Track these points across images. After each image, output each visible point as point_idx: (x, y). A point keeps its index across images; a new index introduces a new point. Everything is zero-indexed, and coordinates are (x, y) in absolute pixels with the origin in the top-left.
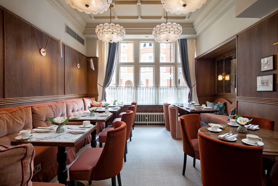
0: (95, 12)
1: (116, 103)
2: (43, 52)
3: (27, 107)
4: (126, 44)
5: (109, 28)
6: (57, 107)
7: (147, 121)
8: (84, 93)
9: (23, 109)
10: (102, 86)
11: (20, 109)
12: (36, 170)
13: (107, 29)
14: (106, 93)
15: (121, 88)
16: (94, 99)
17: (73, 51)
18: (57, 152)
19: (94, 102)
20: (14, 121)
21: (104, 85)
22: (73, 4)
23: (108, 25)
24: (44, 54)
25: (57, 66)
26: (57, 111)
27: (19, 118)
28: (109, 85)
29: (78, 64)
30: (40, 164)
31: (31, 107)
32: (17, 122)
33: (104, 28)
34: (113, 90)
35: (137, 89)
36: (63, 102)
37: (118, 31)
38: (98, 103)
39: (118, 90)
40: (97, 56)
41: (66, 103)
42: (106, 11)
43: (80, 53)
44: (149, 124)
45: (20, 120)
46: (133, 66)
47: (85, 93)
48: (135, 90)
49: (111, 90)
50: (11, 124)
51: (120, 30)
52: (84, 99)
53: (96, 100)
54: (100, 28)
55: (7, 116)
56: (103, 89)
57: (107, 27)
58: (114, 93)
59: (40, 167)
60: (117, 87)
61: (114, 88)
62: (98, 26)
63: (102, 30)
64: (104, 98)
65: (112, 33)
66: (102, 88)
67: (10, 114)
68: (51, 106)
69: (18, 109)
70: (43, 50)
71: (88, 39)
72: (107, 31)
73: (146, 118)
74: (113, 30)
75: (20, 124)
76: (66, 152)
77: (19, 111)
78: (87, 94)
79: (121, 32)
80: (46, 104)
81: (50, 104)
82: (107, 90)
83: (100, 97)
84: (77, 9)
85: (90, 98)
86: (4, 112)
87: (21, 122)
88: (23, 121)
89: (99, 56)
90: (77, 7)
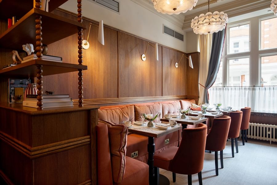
0: (185, 10)
1: (219, 107)
2: (144, 57)
3: (131, 106)
4: (238, 27)
5: (205, 19)
6: (154, 108)
7: (269, 137)
8: (183, 95)
9: (129, 107)
10: (204, 86)
11: (127, 107)
12: (135, 155)
13: (203, 21)
14: (208, 95)
15: (230, 88)
16: (195, 101)
17: (171, 50)
18: (148, 143)
19: (194, 105)
20: (123, 114)
21: (206, 85)
22: (163, 11)
23: (203, 16)
24: (144, 59)
25: (156, 68)
26: (153, 111)
27: (126, 113)
28: (212, 85)
29: (177, 64)
30: (137, 151)
31: (134, 105)
32: (124, 116)
33: (199, 21)
34: (218, 91)
35: (254, 89)
36: (159, 103)
37: (216, 19)
38: (198, 106)
39: (225, 91)
40: (199, 51)
41: (162, 104)
42: (195, 6)
43: (178, 51)
44: (272, 142)
45: (126, 115)
46: (249, 56)
47: (185, 95)
48: (251, 92)
49: (215, 91)
50: (121, 117)
51: (220, 18)
52: (181, 101)
53: (197, 104)
54: (195, 22)
55: (119, 111)
56: (205, 90)
57: (203, 18)
58: (220, 96)
59: (137, 154)
60: (224, 87)
61: (220, 88)
62: (193, 19)
63: (198, 23)
64: (206, 100)
65: (210, 24)
66: (204, 88)
67: (121, 110)
68: (149, 106)
69: (125, 106)
70: (143, 56)
71: (187, 33)
72: (202, 22)
73: (268, 133)
74: (209, 20)
75: (127, 118)
76: (154, 144)
77: (126, 108)
78: (186, 96)
79: (221, 19)
80: (145, 104)
81: (148, 104)
82: (210, 91)
83: (201, 100)
84: (167, 13)
85: (190, 100)
86: (117, 108)
87: (127, 117)
88: (128, 116)
89: (200, 51)
90: (167, 12)
